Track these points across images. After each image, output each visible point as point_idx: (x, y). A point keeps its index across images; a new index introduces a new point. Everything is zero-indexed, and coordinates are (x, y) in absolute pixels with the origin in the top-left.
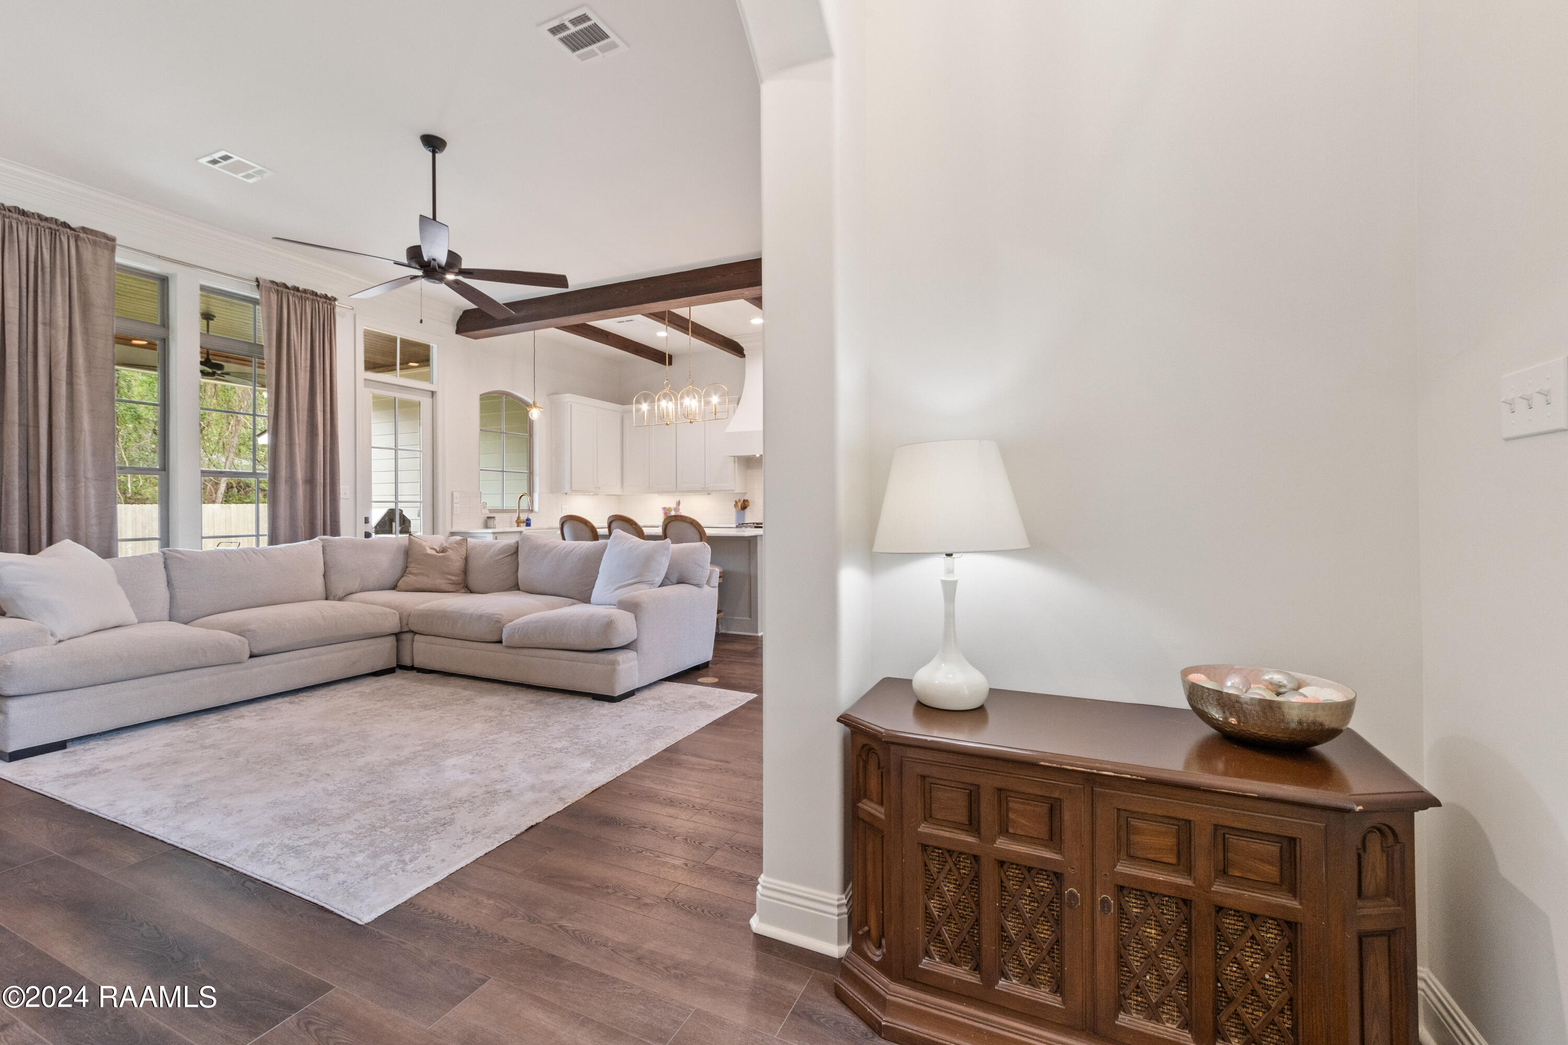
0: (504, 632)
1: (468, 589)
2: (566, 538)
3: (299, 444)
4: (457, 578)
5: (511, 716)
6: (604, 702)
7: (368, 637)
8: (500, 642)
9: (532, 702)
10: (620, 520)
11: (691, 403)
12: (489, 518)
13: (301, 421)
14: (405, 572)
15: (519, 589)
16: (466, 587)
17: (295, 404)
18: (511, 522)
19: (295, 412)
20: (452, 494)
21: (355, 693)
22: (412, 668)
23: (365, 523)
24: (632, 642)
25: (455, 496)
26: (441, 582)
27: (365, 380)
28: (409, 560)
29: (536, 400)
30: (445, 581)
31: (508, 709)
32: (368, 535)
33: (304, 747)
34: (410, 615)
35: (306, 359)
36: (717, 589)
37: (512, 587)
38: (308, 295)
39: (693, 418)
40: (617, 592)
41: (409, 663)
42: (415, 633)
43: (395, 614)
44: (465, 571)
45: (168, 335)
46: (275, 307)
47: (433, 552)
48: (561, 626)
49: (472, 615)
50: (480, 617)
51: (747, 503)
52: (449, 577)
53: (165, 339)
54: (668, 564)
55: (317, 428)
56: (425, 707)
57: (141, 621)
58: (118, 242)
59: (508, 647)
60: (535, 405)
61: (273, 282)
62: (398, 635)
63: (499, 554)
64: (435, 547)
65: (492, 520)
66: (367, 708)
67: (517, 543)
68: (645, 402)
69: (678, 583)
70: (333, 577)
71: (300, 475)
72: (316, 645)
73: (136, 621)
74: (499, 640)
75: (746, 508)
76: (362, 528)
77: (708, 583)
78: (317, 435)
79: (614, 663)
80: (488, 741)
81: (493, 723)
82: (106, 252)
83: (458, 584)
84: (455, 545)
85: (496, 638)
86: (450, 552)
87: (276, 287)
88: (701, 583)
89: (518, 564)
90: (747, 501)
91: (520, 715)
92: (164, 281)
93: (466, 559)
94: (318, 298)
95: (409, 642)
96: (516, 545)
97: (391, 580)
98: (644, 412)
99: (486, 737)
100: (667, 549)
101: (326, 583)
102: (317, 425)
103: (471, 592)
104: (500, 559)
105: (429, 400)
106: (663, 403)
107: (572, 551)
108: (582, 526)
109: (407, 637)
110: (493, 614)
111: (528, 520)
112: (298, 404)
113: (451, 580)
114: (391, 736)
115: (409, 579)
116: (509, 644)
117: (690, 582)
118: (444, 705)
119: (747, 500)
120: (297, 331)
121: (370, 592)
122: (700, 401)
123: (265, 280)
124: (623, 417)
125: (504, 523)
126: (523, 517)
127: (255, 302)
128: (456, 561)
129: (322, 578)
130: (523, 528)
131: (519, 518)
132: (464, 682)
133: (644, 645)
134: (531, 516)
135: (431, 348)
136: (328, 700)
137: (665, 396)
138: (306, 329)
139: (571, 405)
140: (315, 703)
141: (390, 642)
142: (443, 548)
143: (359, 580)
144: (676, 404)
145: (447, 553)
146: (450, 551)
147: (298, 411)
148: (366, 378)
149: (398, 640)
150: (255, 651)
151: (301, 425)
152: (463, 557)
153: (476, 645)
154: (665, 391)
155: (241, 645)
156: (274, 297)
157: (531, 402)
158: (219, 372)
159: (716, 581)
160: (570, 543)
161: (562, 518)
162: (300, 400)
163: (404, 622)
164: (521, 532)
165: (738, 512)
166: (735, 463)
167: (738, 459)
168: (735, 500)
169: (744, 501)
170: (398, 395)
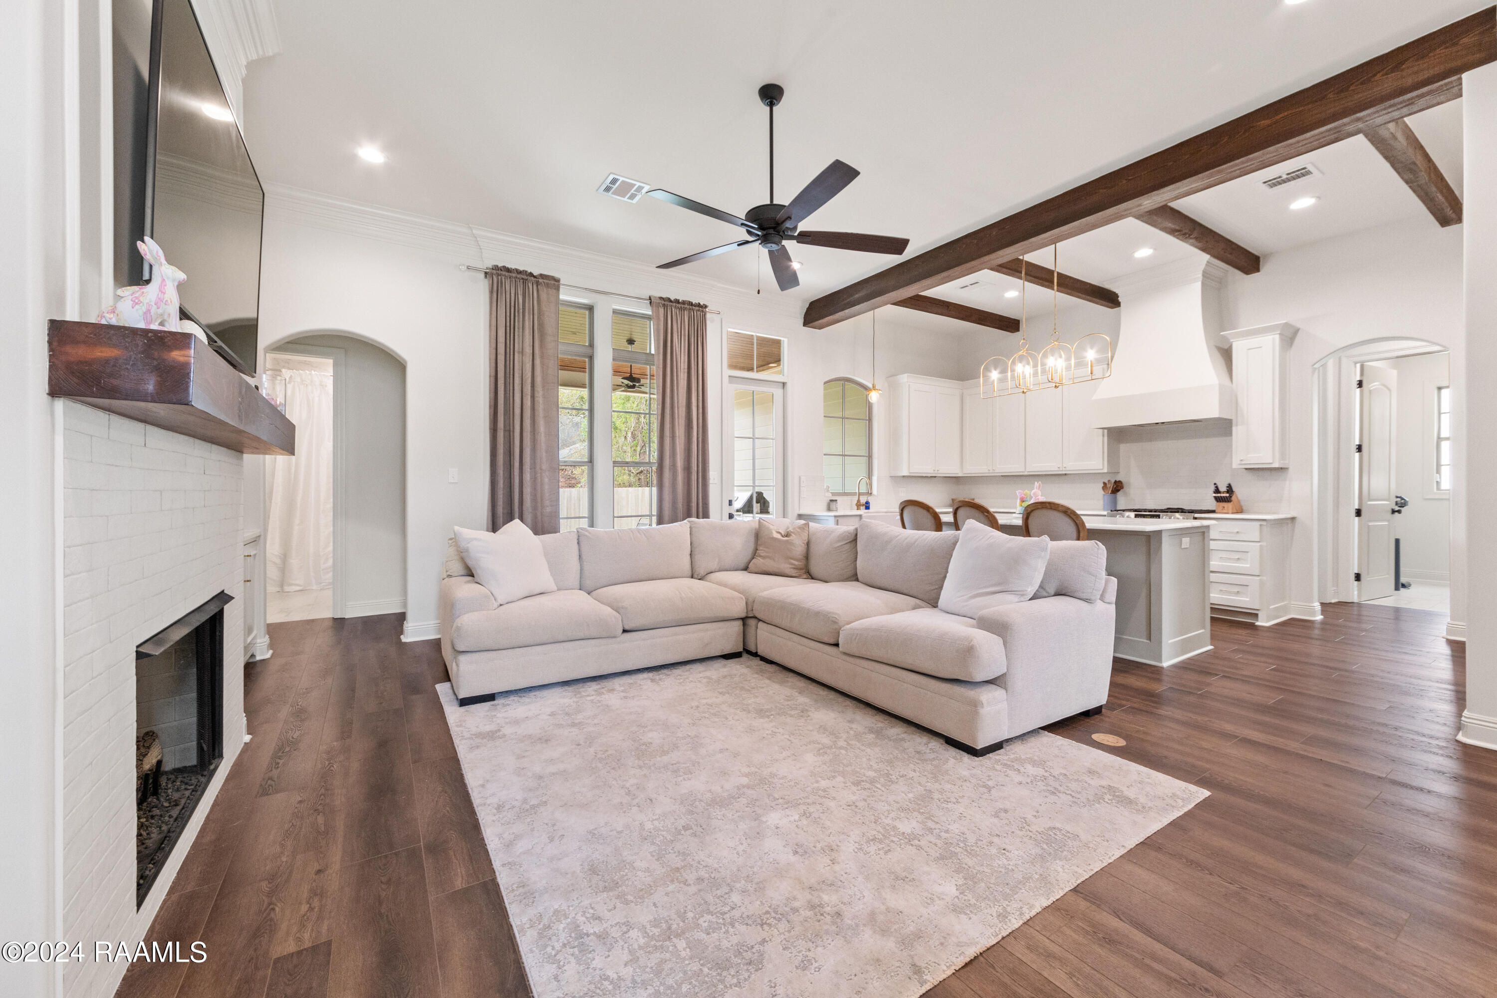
0: (841, 636)
1: (810, 575)
2: (907, 527)
3: (679, 437)
4: (800, 563)
5: (846, 749)
6: (962, 752)
7: (720, 620)
8: (837, 645)
9: (871, 731)
10: (969, 506)
11: (1056, 363)
12: (832, 501)
13: (680, 416)
14: (755, 555)
15: (857, 580)
16: (807, 573)
17: (676, 402)
18: (851, 505)
19: (676, 408)
20: (800, 477)
21: (704, 678)
22: (755, 654)
23: (730, 505)
24: (1003, 675)
25: (802, 480)
26: (786, 567)
27: (729, 376)
28: (759, 543)
29: (875, 383)
30: (788, 566)
31: (844, 736)
32: (731, 516)
33: (644, 747)
34: (754, 601)
35: (684, 362)
36: (1114, 606)
37: (850, 577)
38: (686, 306)
39: (1058, 381)
40: (973, 601)
41: (753, 649)
42: (760, 620)
43: (742, 599)
44: (807, 557)
45: (593, 352)
46: (662, 319)
47: (779, 536)
48: (906, 639)
49: (809, 610)
50: (817, 614)
51: (1119, 486)
52: (792, 561)
53: (591, 357)
54: (1044, 569)
55: (692, 422)
56: (761, 713)
57: (559, 590)
58: (561, 282)
59: (845, 654)
60: (874, 388)
61: (661, 298)
62: (744, 620)
63: (839, 541)
64: (780, 531)
65: (834, 503)
66: (710, 701)
67: (856, 529)
68: (995, 370)
69: (1057, 594)
70: (697, 557)
71: (680, 463)
72: (675, 625)
73: (556, 588)
74: (836, 643)
75: (1118, 491)
76: (727, 510)
77: (1102, 598)
78: (692, 428)
79: (975, 705)
80: (818, 789)
81: (826, 756)
82: (555, 291)
83: (801, 569)
84: (798, 530)
85: (832, 641)
86: (793, 537)
87: (663, 302)
88: (1093, 598)
89: (857, 553)
90: (1120, 482)
91: (857, 751)
92: (591, 309)
93: (808, 544)
94: (694, 307)
95: (754, 628)
96: (855, 532)
97: (742, 562)
98: (994, 381)
99: (817, 782)
100: (1044, 549)
101: (692, 562)
102: (692, 419)
103: (813, 578)
104: (838, 547)
105: (780, 391)
106: (1019, 368)
107: (915, 542)
108: (924, 512)
109: (752, 622)
110: (830, 613)
111: (867, 503)
112: (678, 402)
113: (794, 565)
114: (721, 751)
115: (758, 562)
116: (846, 651)
117: (1076, 595)
118: (779, 714)
120: (678, 338)
121: (725, 572)
122: (1068, 359)
123: (655, 297)
124: (963, 393)
125: (845, 507)
126: (863, 500)
127: (649, 318)
128: (799, 549)
129: (689, 557)
130: (862, 511)
131: (859, 501)
132: (801, 683)
133: (1018, 680)
134: (871, 499)
135: (782, 344)
136: (680, 683)
137: (1021, 359)
138: (685, 335)
139: (909, 385)
140: (670, 682)
141: (737, 626)
142: (788, 532)
143: (717, 560)
144: (1035, 366)
145: (791, 538)
146: (793, 535)
147: (678, 408)
148: (730, 374)
149: (744, 625)
150: (627, 628)
151: (680, 421)
152: (805, 542)
153: (813, 644)
154: (1021, 353)
155: (616, 622)
156: (661, 311)
157: (870, 386)
158: (637, 384)
159: (1112, 596)
160: (910, 534)
161: (901, 503)
162: (680, 398)
163: (750, 608)
164: (860, 516)
165: (1106, 496)
166: (1103, 436)
167: (1108, 432)
168: (1106, 481)
169: (1116, 482)
170: (756, 389)
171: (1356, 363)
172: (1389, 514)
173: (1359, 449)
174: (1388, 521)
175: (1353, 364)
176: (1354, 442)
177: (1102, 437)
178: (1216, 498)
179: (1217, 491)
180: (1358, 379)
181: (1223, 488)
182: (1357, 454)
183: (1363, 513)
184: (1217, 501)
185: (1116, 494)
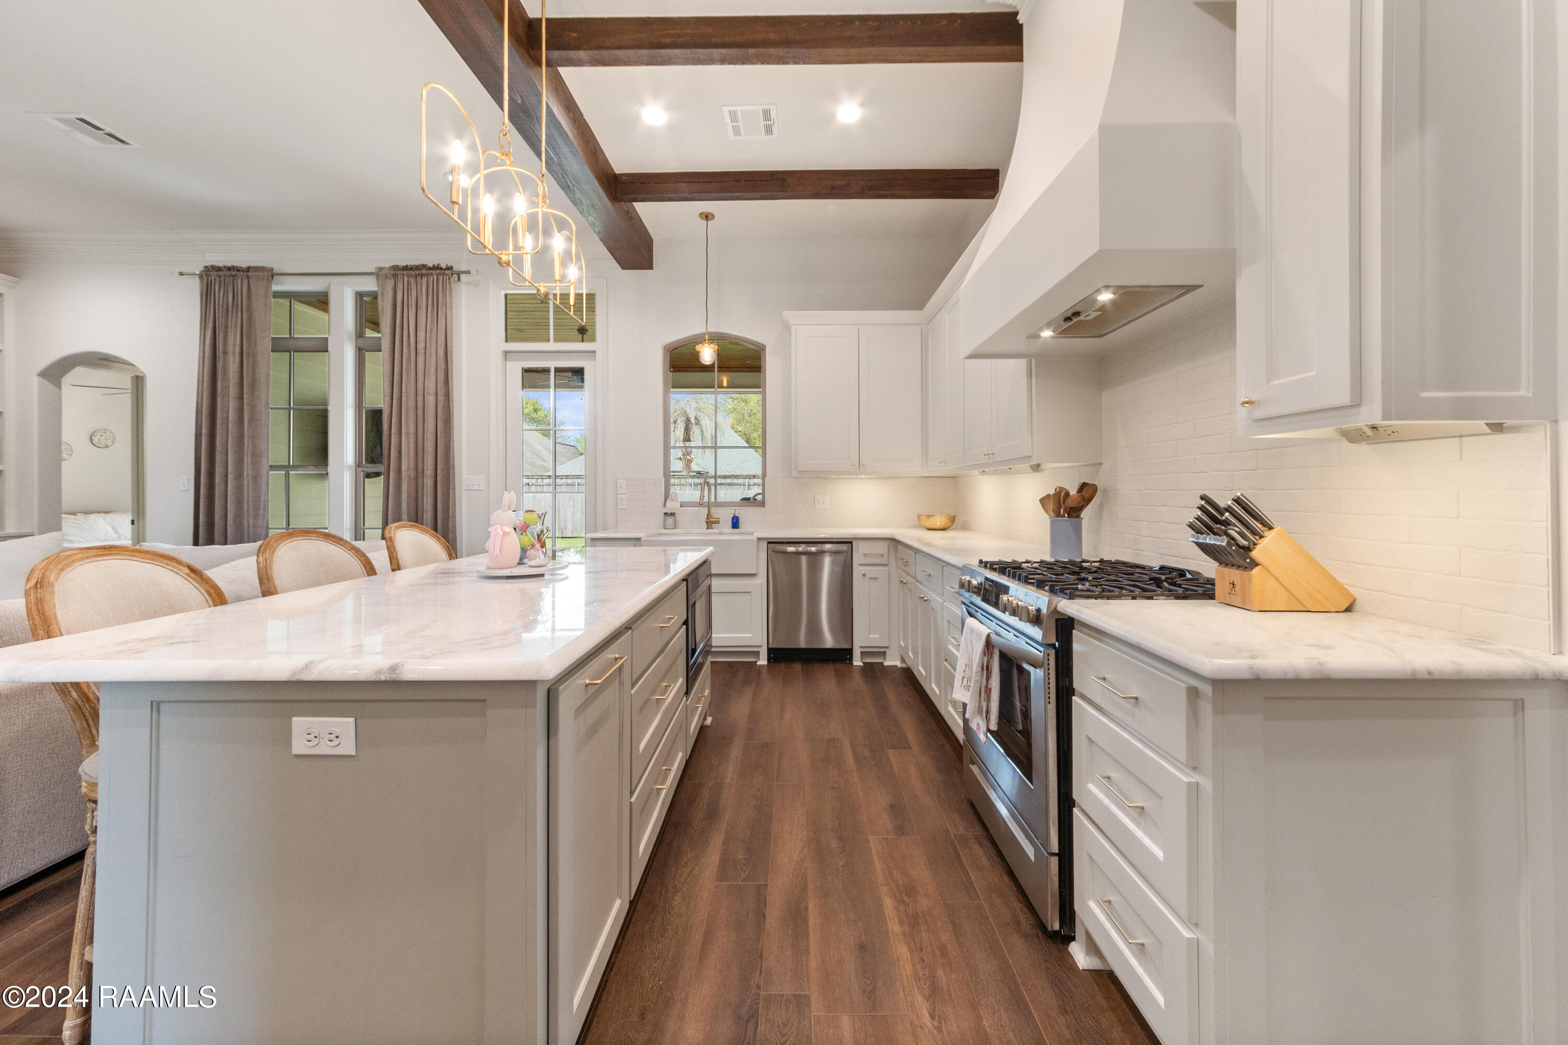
12: (667, 514)
20: (616, 481)
25: (620, 484)
27: (505, 351)
38: (423, 271)
65: (671, 517)
82: (267, 282)
87: (393, 272)
90: (1091, 488)
94: (432, 271)
111: (734, 518)
120: (413, 313)
123: (383, 268)
124: (924, 331)
131: (709, 515)
135: (596, 299)
138: (422, 308)
139: (796, 330)
148: (507, 349)
156: (391, 282)
167: (1038, 362)
169: (1083, 488)
170: (552, 364)
177: (1026, 380)
178: (1202, 547)
184: (1219, 562)
185: (1078, 516)
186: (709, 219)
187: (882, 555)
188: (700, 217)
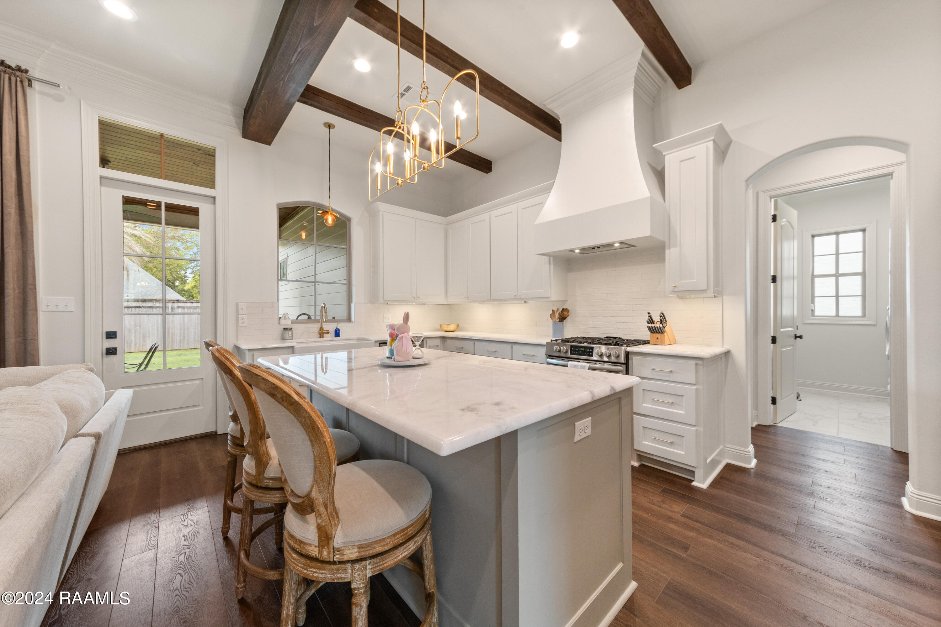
12: (286, 329)
20: (237, 305)
23: (107, 338)
25: (240, 308)
27: (103, 177)
51: (566, 313)
65: (289, 331)
75: (565, 318)
105: (210, 206)
111: (337, 330)
119: (567, 309)
124: (447, 229)
125: (304, 335)
131: (321, 329)
139: (383, 214)
148: (105, 175)
165: (555, 324)
166: (550, 264)
167: (553, 259)
168: (555, 309)
169: (563, 309)
170: (164, 199)
171: (771, 198)
172: (793, 339)
173: (774, 279)
174: (792, 346)
175: (769, 198)
176: (770, 274)
177: (548, 265)
178: (649, 328)
179: (651, 321)
180: (773, 214)
181: (656, 318)
182: (772, 284)
183: (778, 340)
184: (651, 332)
185: (563, 321)
186: (330, 128)
187: (438, 346)
188: (325, 126)
